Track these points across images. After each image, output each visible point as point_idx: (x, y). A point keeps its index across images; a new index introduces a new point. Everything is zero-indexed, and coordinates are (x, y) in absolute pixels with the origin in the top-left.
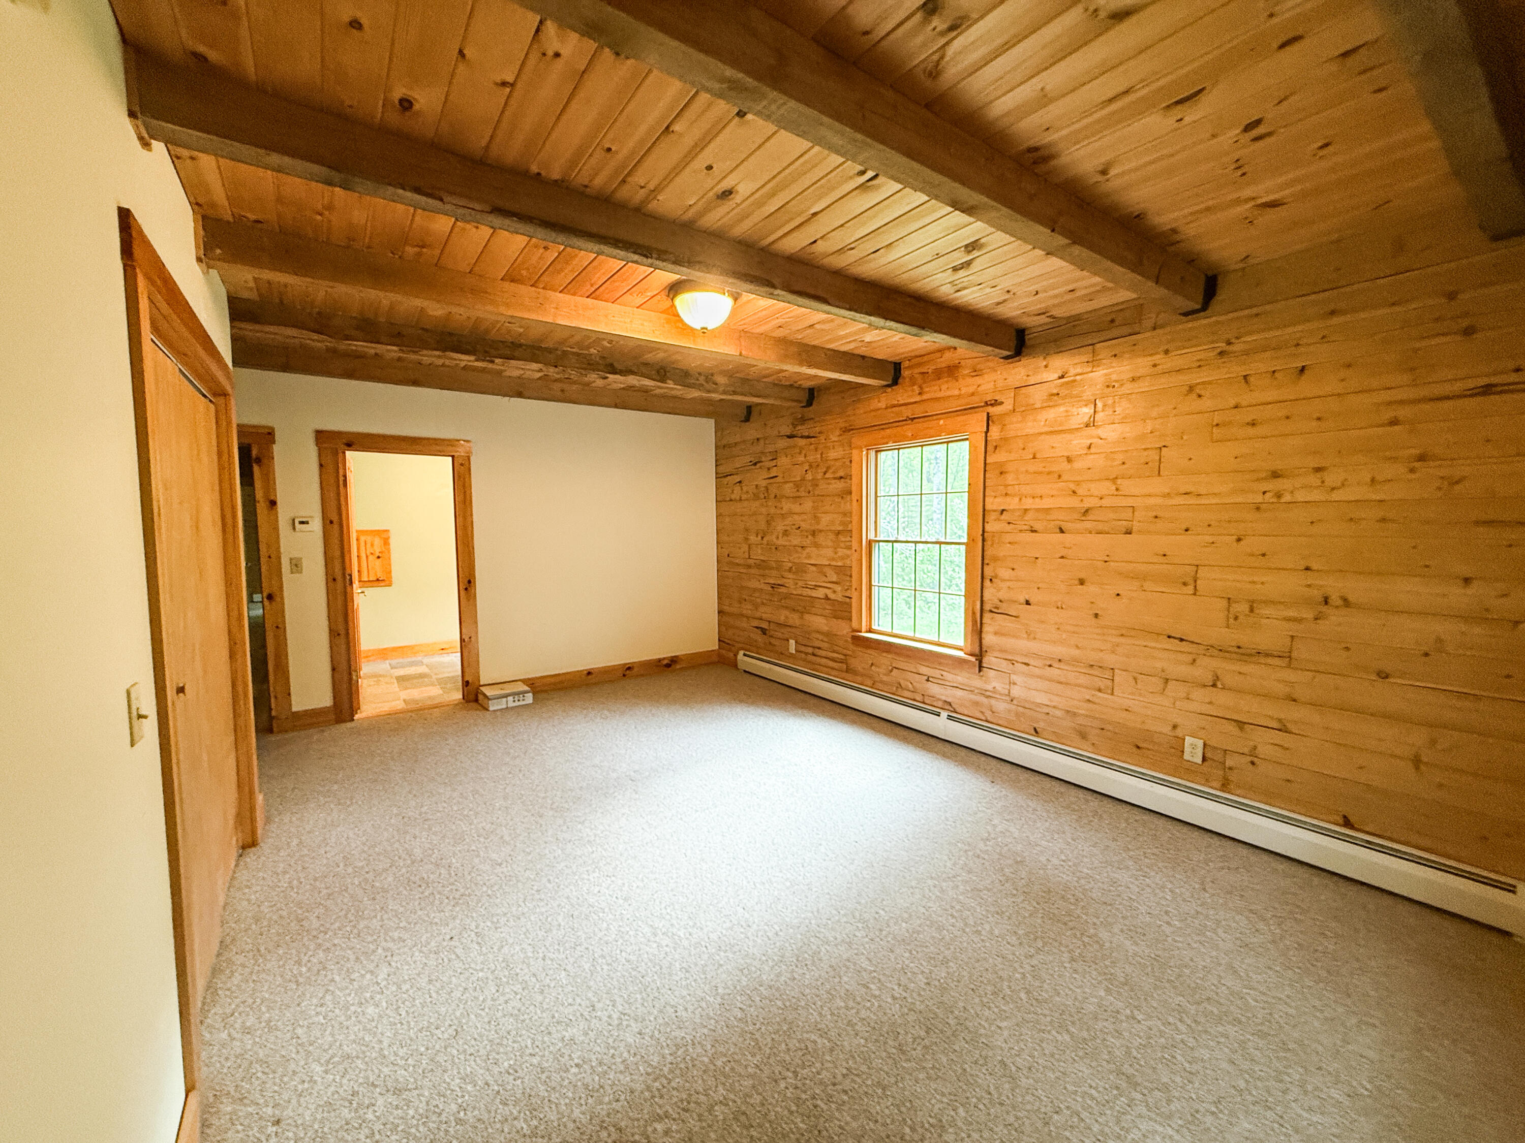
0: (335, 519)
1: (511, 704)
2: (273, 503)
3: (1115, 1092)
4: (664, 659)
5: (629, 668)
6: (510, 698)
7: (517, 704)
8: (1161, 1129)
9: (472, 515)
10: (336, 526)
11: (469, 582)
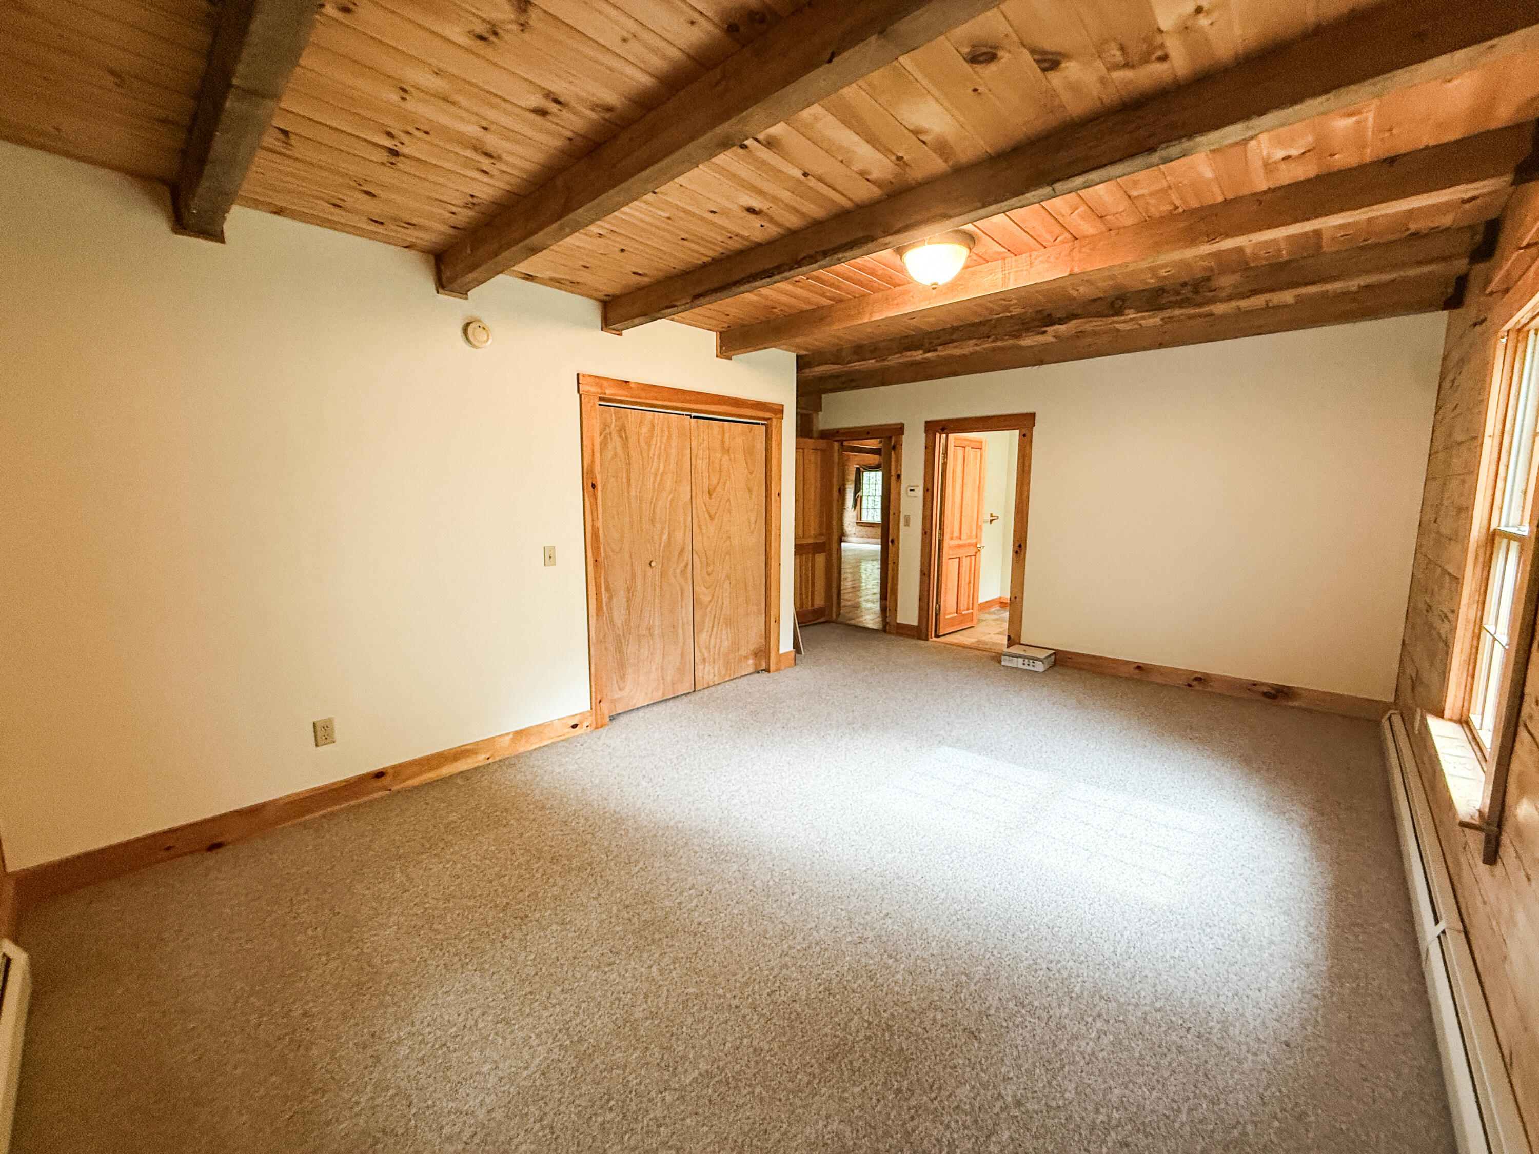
0: (930, 488)
1: (1021, 666)
2: (899, 477)
3: (576, 1038)
4: (1263, 684)
5: (1198, 679)
6: (1021, 660)
7: (1026, 667)
8: (537, 1061)
9: (1029, 484)
10: (930, 493)
11: (1020, 546)
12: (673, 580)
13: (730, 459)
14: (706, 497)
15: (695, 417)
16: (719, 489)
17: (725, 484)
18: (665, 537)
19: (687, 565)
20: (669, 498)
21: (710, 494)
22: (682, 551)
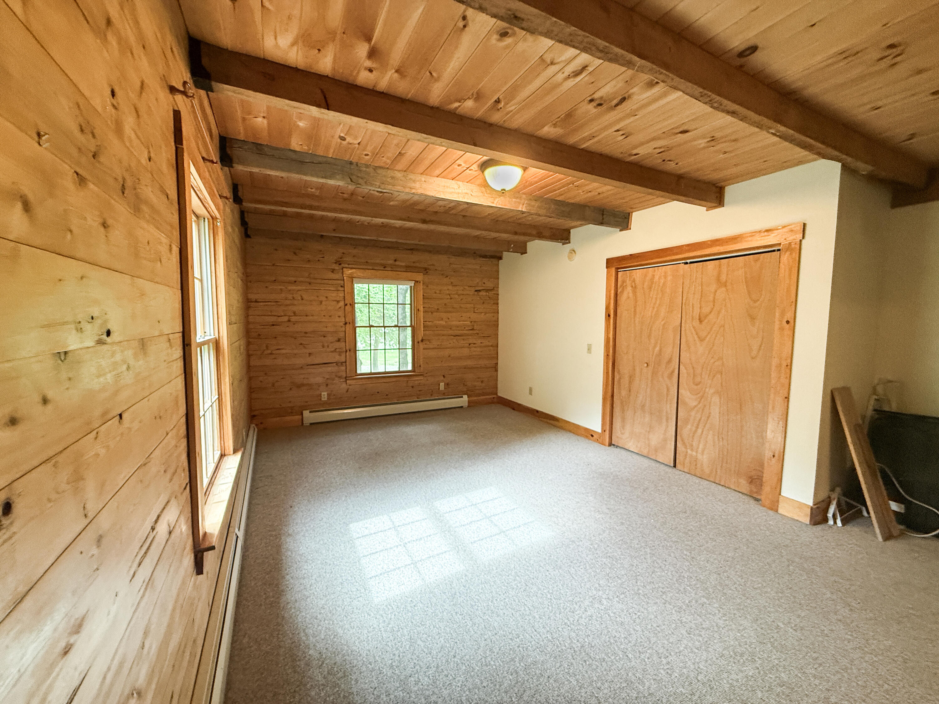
12: (661, 379)
13: (727, 290)
14: (696, 323)
15: (691, 263)
16: (711, 316)
17: (719, 312)
18: (657, 349)
19: (673, 372)
20: (663, 323)
21: (701, 321)
22: (670, 361)
